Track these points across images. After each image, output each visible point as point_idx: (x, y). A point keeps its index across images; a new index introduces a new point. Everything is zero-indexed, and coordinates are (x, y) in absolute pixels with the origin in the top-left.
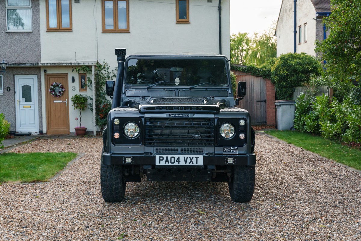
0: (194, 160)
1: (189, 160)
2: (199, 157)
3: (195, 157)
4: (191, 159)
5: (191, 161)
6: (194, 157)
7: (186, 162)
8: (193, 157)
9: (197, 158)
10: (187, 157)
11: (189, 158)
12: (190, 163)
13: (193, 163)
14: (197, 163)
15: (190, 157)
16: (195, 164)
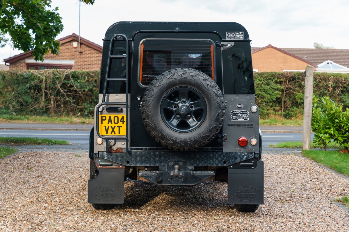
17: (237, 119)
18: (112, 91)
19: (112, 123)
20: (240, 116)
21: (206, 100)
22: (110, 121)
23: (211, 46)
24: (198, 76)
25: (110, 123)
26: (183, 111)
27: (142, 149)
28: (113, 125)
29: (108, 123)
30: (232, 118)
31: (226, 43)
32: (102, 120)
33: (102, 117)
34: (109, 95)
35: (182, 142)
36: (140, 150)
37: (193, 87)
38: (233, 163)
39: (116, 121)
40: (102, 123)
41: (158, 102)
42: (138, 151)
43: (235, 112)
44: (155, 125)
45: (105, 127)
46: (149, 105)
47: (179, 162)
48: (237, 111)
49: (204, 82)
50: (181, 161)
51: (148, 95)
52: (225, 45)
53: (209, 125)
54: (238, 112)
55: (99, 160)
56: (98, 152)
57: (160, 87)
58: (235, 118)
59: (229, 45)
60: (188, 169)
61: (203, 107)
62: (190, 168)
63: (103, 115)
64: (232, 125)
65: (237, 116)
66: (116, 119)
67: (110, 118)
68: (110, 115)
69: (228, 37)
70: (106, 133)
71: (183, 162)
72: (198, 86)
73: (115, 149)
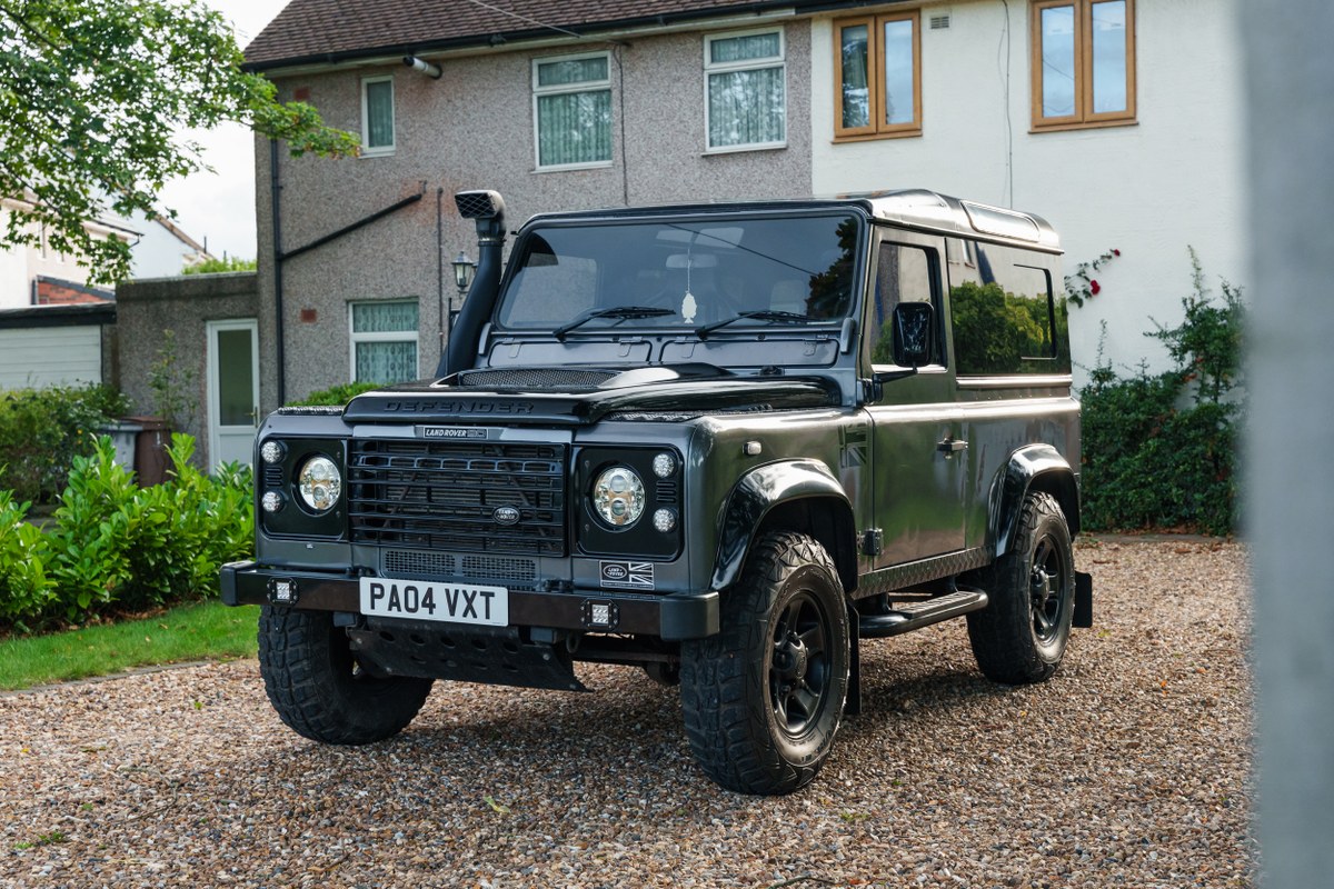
0: (479, 603)
1: (462, 604)
2: (492, 595)
3: (482, 594)
4: (470, 600)
5: (470, 608)
6: (478, 594)
7: (452, 611)
8: (474, 593)
9: (488, 595)
10: (457, 591)
11: (461, 596)
12: (465, 615)
13: (475, 616)
14: (488, 617)
15: (465, 592)
16: (481, 620)
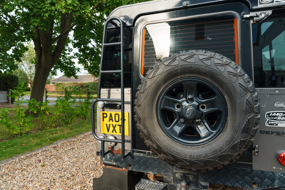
17: (277, 125)
18: (113, 85)
19: (113, 121)
20: (281, 120)
21: (226, 97)
22: (111, 118)
23: (234, 20)
24: (212, 59)
25: (111, 121)
26: (189, 114)
27: (145, 153)
28: (114, 123)
29: (109, 121)
30: (268, 122)
31: (258, 13)
32: (103, 117)
33: (103, 114)
34: (110, 89)
35: (186, 160)
36: (143, 154)
37: (204, 78)
38: (268, 186)
39: (117, 120)
40: (103, 121)
41: (153, 100)
42: (140, 154)
43: (273, 113)
44: (148, 132)
45: (107, 124)
46: (140, 104)
47: (189, 174)
48: (276, 113)
49: (222, 69)
50: (191, 174)
51: (140, 90)
52: (257, 16)
53: (232, 138)
54: (278, 114)
55: (104, 159)
56: (100, 151)
57: (155, 79)
58: (272, 123)
59: (263, 15)
60: (201, 185)
61: (221, 109)
62: (203, 184)
63: (104, 112)
64: (267, 133)
65: (276, 120)
66: (117, 116)
67: (111, 115)
68: (111, 112)
69: (260, 3)
70: (108, 132)
71: (193, 175)
72: (212, 75)
73: (116, 150)
